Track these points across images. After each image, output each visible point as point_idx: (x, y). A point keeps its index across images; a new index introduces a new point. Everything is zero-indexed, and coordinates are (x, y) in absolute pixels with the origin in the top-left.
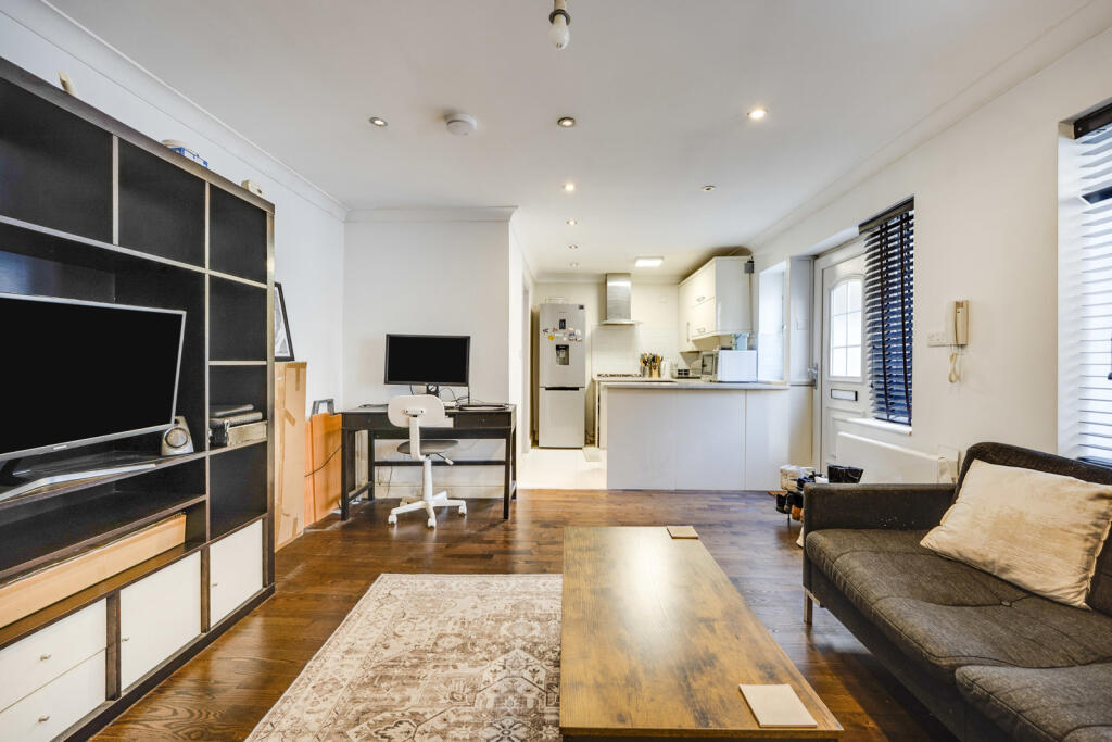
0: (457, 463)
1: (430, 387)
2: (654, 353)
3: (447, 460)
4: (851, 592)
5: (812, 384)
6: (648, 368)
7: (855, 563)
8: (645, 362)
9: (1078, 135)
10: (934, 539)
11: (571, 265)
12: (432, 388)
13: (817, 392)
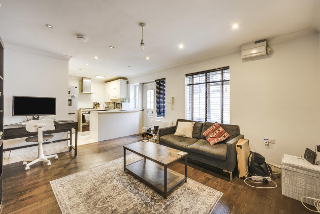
0: (54, 142)
1: (34, 116)
2: (98, 102)
3: (50, 142)
4: (171, 143)
5: (143, 110)
6: (96, 107)
7: (170, 139)
8: (95, 105)
9: (186, 76)
10: (176, 134)
11: (73, 73)
12: (36, 116)
13: (144, 112)
